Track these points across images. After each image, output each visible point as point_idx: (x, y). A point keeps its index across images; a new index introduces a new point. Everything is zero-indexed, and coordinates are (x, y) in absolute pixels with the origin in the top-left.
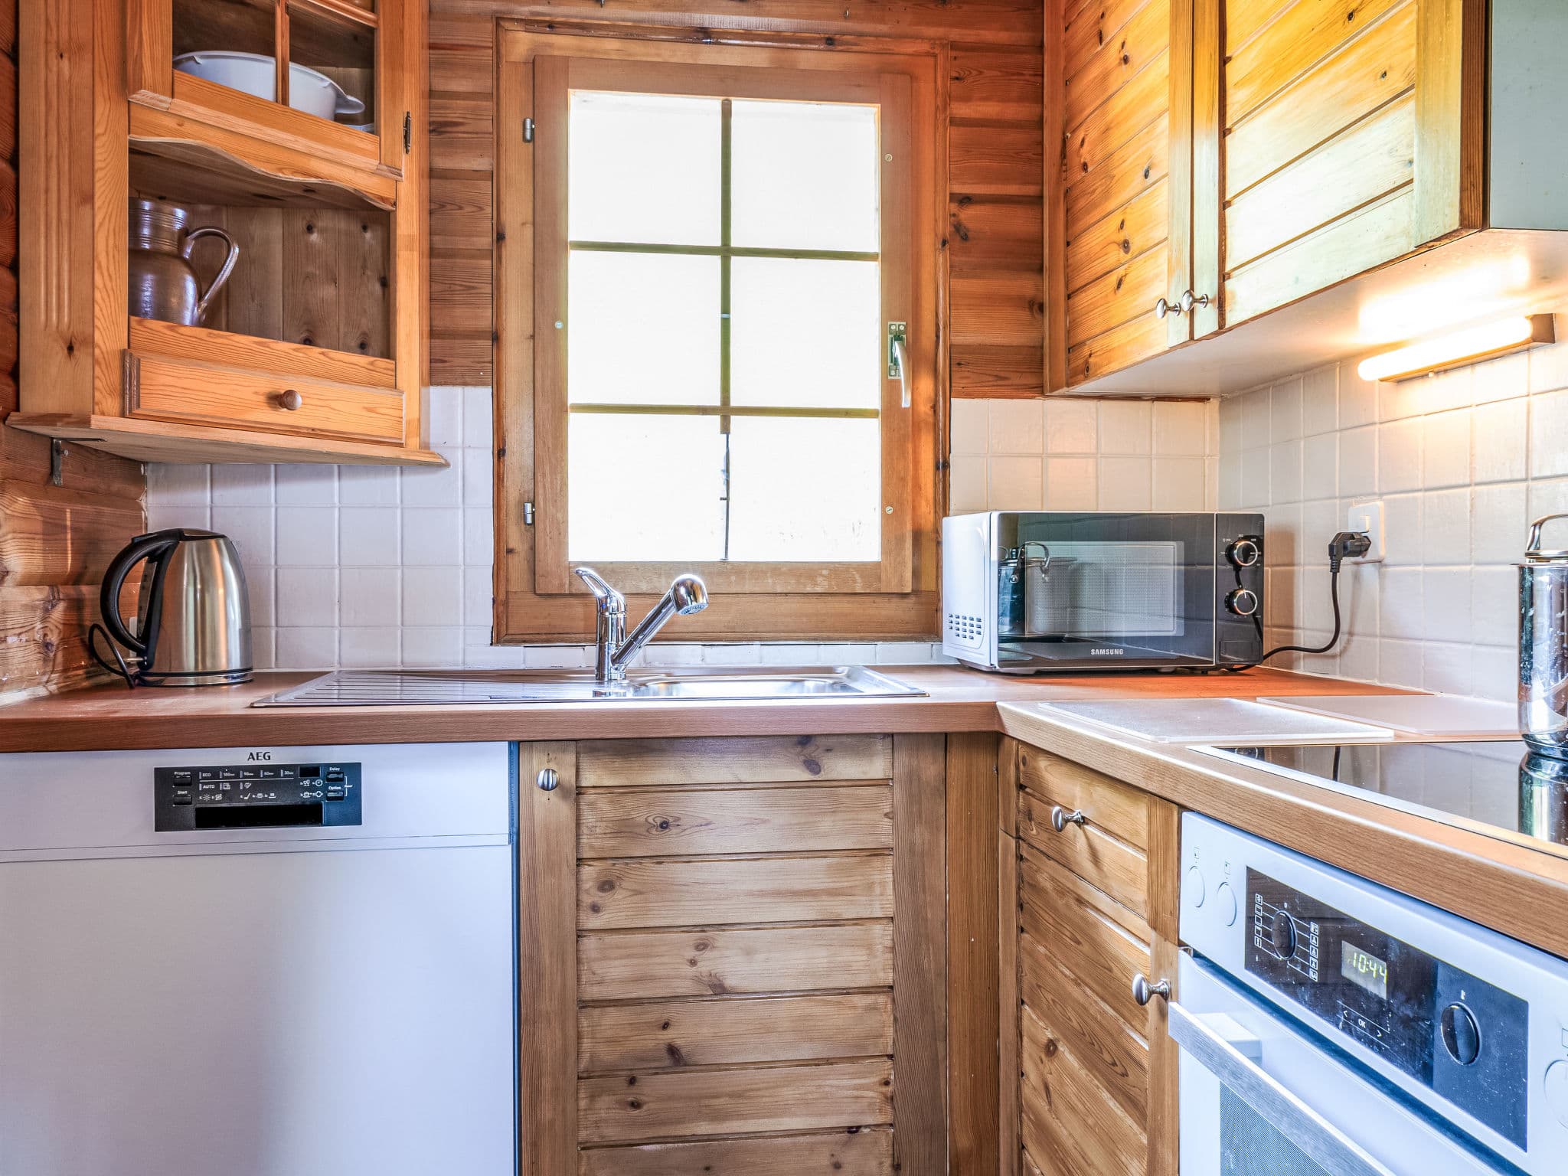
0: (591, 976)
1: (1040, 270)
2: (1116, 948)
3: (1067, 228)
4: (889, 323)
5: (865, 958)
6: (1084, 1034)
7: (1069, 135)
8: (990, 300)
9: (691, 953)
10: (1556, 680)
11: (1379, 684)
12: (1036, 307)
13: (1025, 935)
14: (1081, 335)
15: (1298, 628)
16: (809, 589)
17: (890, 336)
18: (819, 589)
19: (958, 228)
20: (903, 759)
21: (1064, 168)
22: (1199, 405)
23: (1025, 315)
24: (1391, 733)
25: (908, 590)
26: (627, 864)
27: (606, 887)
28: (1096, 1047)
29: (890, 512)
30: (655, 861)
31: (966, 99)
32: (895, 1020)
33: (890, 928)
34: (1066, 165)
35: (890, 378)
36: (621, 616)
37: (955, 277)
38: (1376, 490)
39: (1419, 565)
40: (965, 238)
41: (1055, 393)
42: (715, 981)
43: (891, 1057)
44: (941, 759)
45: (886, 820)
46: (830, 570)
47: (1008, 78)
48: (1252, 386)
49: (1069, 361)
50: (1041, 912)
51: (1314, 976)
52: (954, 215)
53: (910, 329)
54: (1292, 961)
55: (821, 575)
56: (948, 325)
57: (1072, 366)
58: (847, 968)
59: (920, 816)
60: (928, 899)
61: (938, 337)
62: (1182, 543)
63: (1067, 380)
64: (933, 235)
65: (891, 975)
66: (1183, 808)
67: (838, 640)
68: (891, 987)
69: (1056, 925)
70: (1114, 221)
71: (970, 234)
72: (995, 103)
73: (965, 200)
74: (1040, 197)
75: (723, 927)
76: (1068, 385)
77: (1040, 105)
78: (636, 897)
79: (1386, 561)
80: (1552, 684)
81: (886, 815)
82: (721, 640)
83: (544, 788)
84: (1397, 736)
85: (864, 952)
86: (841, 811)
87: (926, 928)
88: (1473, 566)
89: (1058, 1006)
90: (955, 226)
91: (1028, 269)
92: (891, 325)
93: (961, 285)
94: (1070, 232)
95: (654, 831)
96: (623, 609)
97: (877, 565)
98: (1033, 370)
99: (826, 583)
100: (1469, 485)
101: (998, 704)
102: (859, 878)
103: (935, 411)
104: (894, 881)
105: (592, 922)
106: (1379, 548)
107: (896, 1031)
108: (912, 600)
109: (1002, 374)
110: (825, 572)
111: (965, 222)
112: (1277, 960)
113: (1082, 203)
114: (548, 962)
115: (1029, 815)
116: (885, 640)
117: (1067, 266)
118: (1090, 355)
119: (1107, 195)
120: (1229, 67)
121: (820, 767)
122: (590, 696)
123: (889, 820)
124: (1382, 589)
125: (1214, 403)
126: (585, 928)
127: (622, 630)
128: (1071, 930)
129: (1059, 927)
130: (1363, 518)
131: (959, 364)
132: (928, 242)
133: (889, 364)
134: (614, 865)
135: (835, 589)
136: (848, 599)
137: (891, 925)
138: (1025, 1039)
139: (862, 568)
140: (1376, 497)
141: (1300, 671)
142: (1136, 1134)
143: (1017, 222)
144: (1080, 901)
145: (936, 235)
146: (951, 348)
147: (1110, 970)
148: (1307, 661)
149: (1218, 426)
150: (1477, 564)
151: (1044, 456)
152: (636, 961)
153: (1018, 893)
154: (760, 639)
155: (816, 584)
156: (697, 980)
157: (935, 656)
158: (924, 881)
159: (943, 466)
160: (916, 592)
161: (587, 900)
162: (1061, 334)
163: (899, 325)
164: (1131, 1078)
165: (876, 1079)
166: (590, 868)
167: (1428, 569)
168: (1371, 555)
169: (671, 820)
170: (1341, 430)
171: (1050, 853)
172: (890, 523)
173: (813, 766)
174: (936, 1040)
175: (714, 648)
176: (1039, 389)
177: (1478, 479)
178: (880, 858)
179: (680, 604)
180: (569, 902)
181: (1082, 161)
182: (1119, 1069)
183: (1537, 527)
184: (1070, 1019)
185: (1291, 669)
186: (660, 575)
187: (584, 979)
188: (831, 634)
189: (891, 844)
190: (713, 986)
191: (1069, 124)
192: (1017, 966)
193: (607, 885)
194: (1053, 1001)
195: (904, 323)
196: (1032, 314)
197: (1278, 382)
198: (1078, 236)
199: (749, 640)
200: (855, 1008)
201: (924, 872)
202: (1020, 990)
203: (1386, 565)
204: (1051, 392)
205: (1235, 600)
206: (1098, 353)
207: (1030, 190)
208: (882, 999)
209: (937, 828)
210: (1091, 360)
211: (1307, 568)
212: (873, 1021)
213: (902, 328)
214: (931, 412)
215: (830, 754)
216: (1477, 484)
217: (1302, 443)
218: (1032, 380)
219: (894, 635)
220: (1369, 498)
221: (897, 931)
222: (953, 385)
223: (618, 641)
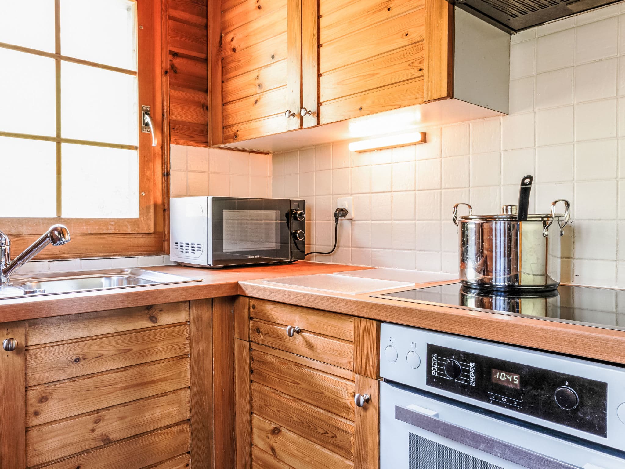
0: (35, 452)
1: (206, 91)
2: (325, 384)
3: (222, 75)
4: (142, 106)
5: (178, 408)
6: (303, 423)
7: (223, 35)
8: (185, 102)
9: (91, 426)
10: (477, 261)
11: (351, 265)
12: (205, 107)
13: (254, 384)
14: (231, 121)
15: (313, 245)
16: (105, 232)
17: (143, 112)
18: (109, 232)
19: (172, 67)
20: (194, 311)
21: (221, 49)
22: (265, 156)
23: (200, 110)
24: (414, 284)
25: (152, 231)
26: (55, 385)
27: (43, 400)
28: (312, 427)
29: (143, 195)
30: (71, 380)
31: (176, 9)
32: (192, 434)
33: (189, 392)
34: (222, 47)
35: (143, 132)
36: (7, 247)
37: (171, 89)
38: (350, 192)
39: (369, 220)
40: (175, 72)
41: (215, 146)
42: (105, 437)
43: (188, 452)
44: (210, 309)
45: (187, 341)
46: (115, 222)
47: (194, 4)
48: (289, 150)
49: (223, 133)
50: (268, 373)
51: (472, 384)
52: (171, 60)
53: (152, 109)
54: (459, 379)
55: (111, 225)
56: (169, 110)
57: (224, 135)
58: (169, 415)
59: (202, 337)
60: (205, 375)
61: (163, 115)
62: (279, 212)
63: (223, 140)
64: (160, 68)
65: (189, 414)
66: (380, 322)
67: (119, 256)
68: (189, 420)
69: (280, 378)
70: (254, 75)
71: (178, 71)
72: (187, 14)
73: (175, 55)
74: (206, 60)
75: (109, 408)
76: (223, 143)
77: (206, 19)
78: (60, 403)
79: (354, 219)
80: (476, 263)
81: (187, 339)
82: (58, 258)
83: (7, 349)
84: (416, 285)
85: (177, 405)
86: (167, 340)
87: (205, 388)
88: (392, 221)
89: (281, 412)
90: (171, 66)
91: (200, 90)
92: (143, 107)
93: (173, 93)
94: (224, 77)
95: (71, 364)
96: (9, 244)
97: (137, 220)
98: (204, 135)
99: (113, 228)
100: (391, 192)
101: (239, 282)
102: (175, 371)
103: (162, 149)
104: (191, 369)
105: (36, 421)
106: (352, 214)
107: (192, 440)
108: (152, 236)
109: (192, 135)
110: (113, 223)
111: (175, 65)
112: (449, 380)
113: (232, 65)
114: (7, 451)
115: (258, 331)
116: (141, 255)
117: (222, 92)
118: (237, 131)
119: (248, 63)
120: (321, 19)
121: (157, 321)
122: (23, 295)
123: (188, 341)
124: (352, 229)
125: (270, 155)
126: (30, 426)
127: (8, 254)
128: (292, 378)
129: (282, 378)
130: (343, 203)
131: (174, 129)
132: (158, 71)
133: (143, 125)
134: (48, 387)
135: (118, 232)
136: (123, 236)
137: (189, 390)
138: (255, 430)
139: (131, 221)
140: (350, 195)
141: (314, 261)
142: (343, 461)
143: (196, 69)
144: (298, 365)
145: (162, 68)
146: (171, 122)
147: (323, 393)
148: (317, 257)
149: (272, 165)
150: (395, 220)
151: (208, 173)
152: (61, 437)
153: (250, 365)
154: (79, 257)
155: (108, 229)
156: (95, 439)
157: (164, 262)
158: (203, 367)
159: (166, 175)
160: (155, 232)
161: (31, 410)
162: (220, 120)
163: (147, 108)
164: (339, 437)
165: (183, 465)
166: (34, 391)
167: (373, 222)
168: (348, 216)
169: (81, 357)
170: (333, 169)
171: (275, 346)
172: (144, 199)
173: (153, 319)
174: (209, 439)
175: (55, 263)
176: (206, 144)
177: (394, 190)
178: (184, 360)
179: (54, 240)
180: (21, 413)
181: (232, 47)
182: (330, 435)
183: (455, 208)
184: (291, 417)
185: (310, 260)
186: (22, 225)
187: (29, 455)
188: (115, 253)
189: (189, 352)
190: (103, 440)
191: (224, 30)
192: (250, 398)
193: (43, 399)
194: (278, 411)
195: (149, 107)
196: (203, 109)
197: (302, 149)
198: (228, 80)
199: (73, 258)
200: (173, 433)
201: (204, 363)
202: (251, 408)
203: (354, 221)
204: (212, 145)
205: (298, 234)
206: (242, 130)
207: (203, 56)
208: (185, 426)
209: (209, 342)
210: (237, 133)
211: (317, 221)
212: (181, 437)
213: (148, 109)
214: (160, 150)
215: (161, 312)
216: (394, 191)
217: (314, 173)
218: (203, 139)
219: (145, 252)
220: (347, 195)
221: (192, 392)
222: (171, 138)
223: (6, 261)
